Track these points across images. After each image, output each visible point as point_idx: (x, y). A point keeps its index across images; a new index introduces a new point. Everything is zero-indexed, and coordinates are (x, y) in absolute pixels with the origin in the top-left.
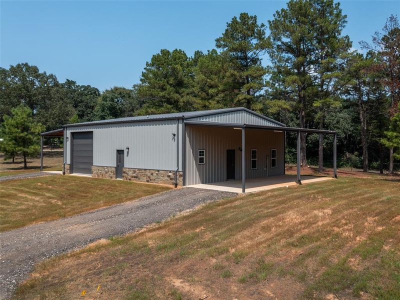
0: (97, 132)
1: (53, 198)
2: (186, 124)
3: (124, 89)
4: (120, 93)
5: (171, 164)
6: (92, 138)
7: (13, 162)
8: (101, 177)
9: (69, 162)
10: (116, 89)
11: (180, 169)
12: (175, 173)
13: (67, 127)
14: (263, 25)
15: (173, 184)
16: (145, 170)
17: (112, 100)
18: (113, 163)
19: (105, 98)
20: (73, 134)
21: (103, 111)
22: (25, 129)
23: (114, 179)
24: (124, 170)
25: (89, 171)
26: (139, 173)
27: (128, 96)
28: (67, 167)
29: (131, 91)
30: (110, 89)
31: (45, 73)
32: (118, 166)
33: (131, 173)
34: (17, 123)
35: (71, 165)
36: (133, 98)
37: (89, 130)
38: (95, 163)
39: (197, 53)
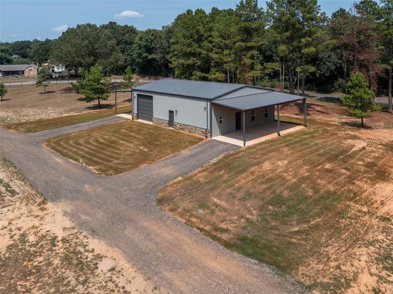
0: (155, 97)
2: (212, 103)
3: (156, 30)
4: (153, 35)
5: (203, 124)
6: (152, 100)
8: (158, 125)
9: (136, 112)
10: (149, 31)
11: (209, 128)
12: (206, 130)
14: (262, 8)
15: (205, 136)
16: (188, 125)
18: (166, 118)
19: (141, 38)
20: (138, 94)
21: (140, 48)
23: (167, 128)
24: (174, 123)
25: (151, 120)
26: (184, 127)
27: (159, 37)
28: (135, 115)
29: (161, 31)
30: (144, 31)
32: (170, 120)
33: (178, 126)
35: (138, 114)
36: (163, 39)
37: (150, 95)
38: (155, 116)
39: (214, 9)
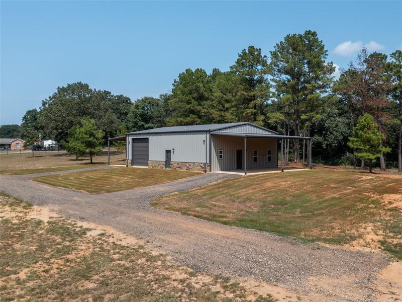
0: (151, 138)
2: (212, 135)
3: (153, 98)
4: (150, 103)
5: (202, 159)
6: (148, 142)
7: (77, 160)
8: (155, 168)
9: (130, 158)
10: (146, 99)
11: (208, 162)
12: (205, 164)
13: (129, 135)
14: (265, 56)
15: (203, 171)
16: (186, 163)
17: (143, 108)
18: (163, 158)
19: (137, 107)
20: (133, 139)
21: (136, 117)
22: (92, 135)
23: (164, 169)
24: (171, 163)
25: (147, 164)
26: (181, 165)
27: (156, 105)
28: (130, 162)
29: (159, 100)
30: (141, 99)
32: (166, 160)
33: (176, 165)
34: (86, 131)
35: (132, 160)
36: (160, 107)
37: (146, 137)
38: (150, 159)
39: (215, 70)
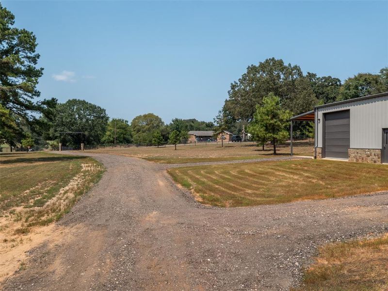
1: (313, 178)
3: (370, 75)
4: (365, 80)
6: (349, 117)
7: (263, 150)
8: (360, 161)
9: (320, 145)
10: (361, 76)
13: (318, 108)
17: (356, 87)
19: (348, 87)
20: (325, 115)
22: (275, 116)
23: (379, 163)
25: (346, 155)
27: (375, 82)
28: (319, 150)
29: (379, 76)
30: (353, 77)
31: (290, 65)
34: (267, 111)
35: (324, 149)
36: (381, 83)
38: (353, 145)
